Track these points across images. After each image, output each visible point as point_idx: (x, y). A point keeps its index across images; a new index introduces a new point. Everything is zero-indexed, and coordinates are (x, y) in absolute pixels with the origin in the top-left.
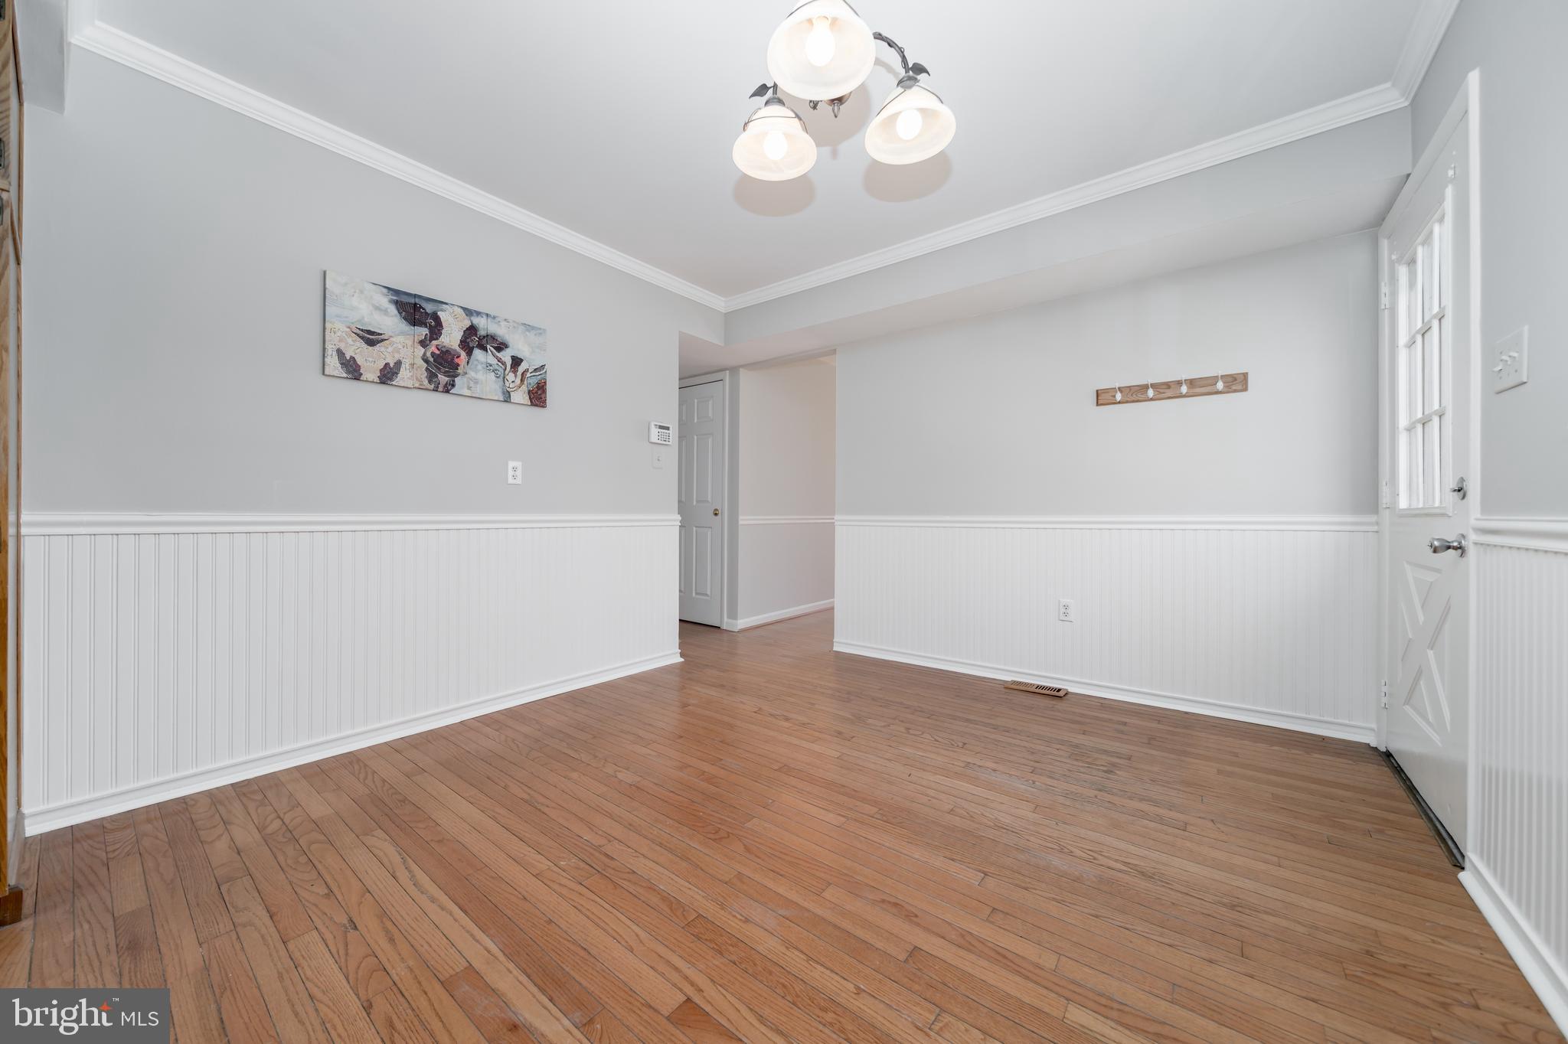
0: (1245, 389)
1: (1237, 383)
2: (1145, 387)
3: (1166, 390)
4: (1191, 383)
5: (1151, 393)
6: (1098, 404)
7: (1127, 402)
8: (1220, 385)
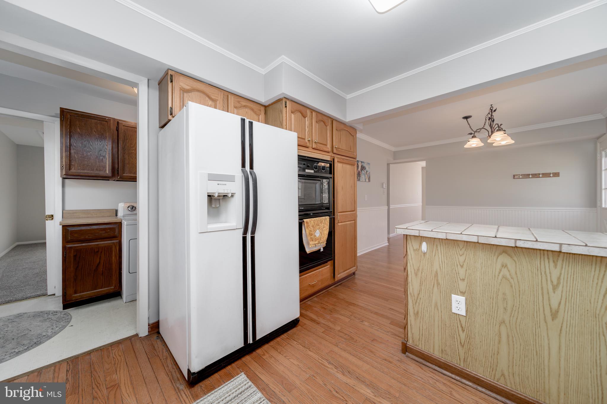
0: (559, 176)
1: (556, 175)
2: (529, 175)
3: (536, 176)
4: (543, 174)
5: (531, 176)
6: (514, 178)
7: (523, 178)
8: (551, 175)
